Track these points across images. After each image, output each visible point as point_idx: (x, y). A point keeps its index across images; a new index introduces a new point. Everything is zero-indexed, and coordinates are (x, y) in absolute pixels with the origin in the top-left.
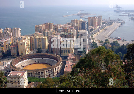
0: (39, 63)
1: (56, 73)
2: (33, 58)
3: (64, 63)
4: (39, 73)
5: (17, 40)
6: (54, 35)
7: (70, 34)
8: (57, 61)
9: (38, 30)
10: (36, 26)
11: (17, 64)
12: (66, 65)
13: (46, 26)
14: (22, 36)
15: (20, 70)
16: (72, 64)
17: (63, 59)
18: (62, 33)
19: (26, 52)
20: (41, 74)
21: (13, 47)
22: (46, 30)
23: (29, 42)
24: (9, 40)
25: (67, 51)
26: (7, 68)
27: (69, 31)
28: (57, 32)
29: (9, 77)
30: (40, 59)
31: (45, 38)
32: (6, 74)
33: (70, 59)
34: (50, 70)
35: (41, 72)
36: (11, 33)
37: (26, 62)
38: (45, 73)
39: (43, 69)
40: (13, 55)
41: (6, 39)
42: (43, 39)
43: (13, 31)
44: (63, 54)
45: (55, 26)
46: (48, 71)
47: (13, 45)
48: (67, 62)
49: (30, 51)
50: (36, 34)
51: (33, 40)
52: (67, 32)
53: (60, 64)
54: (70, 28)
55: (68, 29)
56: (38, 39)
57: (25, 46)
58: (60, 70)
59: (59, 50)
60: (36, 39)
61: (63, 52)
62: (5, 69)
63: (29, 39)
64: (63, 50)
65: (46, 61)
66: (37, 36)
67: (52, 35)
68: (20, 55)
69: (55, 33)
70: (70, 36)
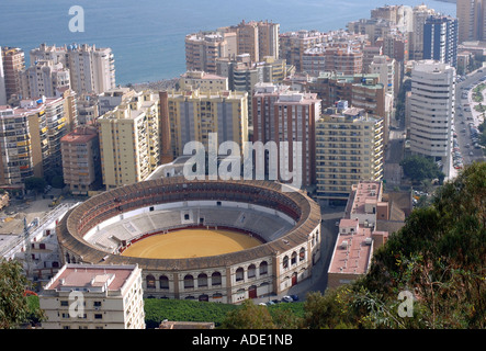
0: (205, 228)
1: (290, 283)
2: (171, 200)
3: (331, 230)
4: (203, 276)
5: (95, 108)
6: (283, 87)
7: (362, 80)
8: (295, 215)
9: (200, 57)
10: (193, 38)
11: (93, 231)
12: (340, 241)
13: (240, 36)
14: (121, 90)
15: (109, 262)
16: (373, 237)
17: (323, 211)
18: (323, 75)
19: (139, 168)
20: (210, 281)
21: (74, 143)
22: (240, 59)
23: (156, 120)
24: (56, 109)
25: (349, 168)
26: (42, 246)
27: (358, 63)
28: (299, 68)
29: (53, 294)
30: (210, 209)
31: (237, 97)
32: (36, 279)
33: (361, 210)
34: (257, 262)
35: (209, 272)
36: (67, 73)
37: (136, 219)
38: (233, 278)
39: (224, 257)
40: (73, 183)
41: (39, 104)
42: (224, 104)
43: (75, 59)
44: (325, 185)
45: (286, 40)
46: (246, 269)
47: (74, 134)
48: (344, 224)
49: (159, 164)
50: (188, 80)
51: (172, 108)
52: (350, 73)
53: (311, 235)
54: (365, 52)
55: (352, 57)
56: (202, 103)
57: (134, 137)
58: (306, 266)
59: (307, 161)
60: (190, 106)
61: (327, 174)
62: (31, 252)
63: (157, 103)
64: (327, 162)
65: (240, 218)
66: (194, 88)
67: (271, 85)
68: (110, 186)
69: (288, 74)
70: (362, 92)
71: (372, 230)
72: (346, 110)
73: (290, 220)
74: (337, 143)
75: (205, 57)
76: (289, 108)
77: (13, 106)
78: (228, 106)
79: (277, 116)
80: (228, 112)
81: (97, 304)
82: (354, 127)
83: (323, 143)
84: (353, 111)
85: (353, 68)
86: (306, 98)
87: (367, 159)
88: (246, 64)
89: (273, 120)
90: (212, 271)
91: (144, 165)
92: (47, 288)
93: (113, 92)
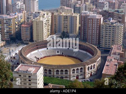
0: (63, 56)
1: (89, 75)
3: (104, 59)
4: (62, 71)
5: (32, 17)
6: (91, 12)
7: (118, 11)
8: (93, 54)
11: (29, 55)
12: (107, 63)
14: (40, 11)
15: (34, 64)
16: (118, 63)
17: (102, 53)
18: (105, 9)
19: (44, 36)
21: (25, 27)
22: (77, 3)
23: (50, 21)
24: (20, 17)
25: (111, 40)
26: (14, 58)
27: (117, 6)
28: (96, 7)
29: (17, 72)
31: (76, 15)
32: (12, 67)
33: (115, 54)
34: (79, 68)
35: (64, 70)
36: (24, 5)
37: (42, 52)
38: (71, 72)
39: (69, 66)
40: (24, 39)
41: (15, 15)
42: (72, 17)
43: (27, 1)
44: (103, 45)
46: (76, 70)
47: (25, 24)
48: (108, 58)
49: (50, 35)
50: (61, 9)
51: (55, 18)
52: (114, 9)
53: (97, 61)
54: (119, 2)
55: (115, 4)
56: (65, 16)
57: (43, 26)
58: (95, 70)
59: (98, 37)
60: (61, 17)
61: (104, 41)
62: (11, 59)
63: (51, 16)
64: (104, 37)
65: (75, 54)
66: (62, 12)
67: (87, 12)
68: (35, 41)
69: (93, 8)
70: (117, 15)
71: (118, 61)
72: (111, 21)
73: (91, 55)
74: (108, 32)
75: (66, 2)
76: (93, 19)
77: (8, 15)
78: (73, 18)
79: (88, 22)
80: (73, 20)
81: (30, 77)
82: (114, 27)
83: (103, 31)
84: (114, 21)
85: (115, 7)
86: (98, 16)
87: (118, 37)
88: (79, 4)
89: (87, 23)
90: (65, 70)
91: (46, 35)
92: (15, 70)
93: (37, 12)
